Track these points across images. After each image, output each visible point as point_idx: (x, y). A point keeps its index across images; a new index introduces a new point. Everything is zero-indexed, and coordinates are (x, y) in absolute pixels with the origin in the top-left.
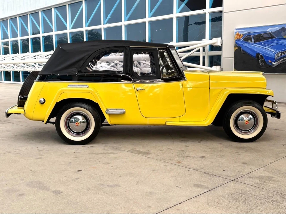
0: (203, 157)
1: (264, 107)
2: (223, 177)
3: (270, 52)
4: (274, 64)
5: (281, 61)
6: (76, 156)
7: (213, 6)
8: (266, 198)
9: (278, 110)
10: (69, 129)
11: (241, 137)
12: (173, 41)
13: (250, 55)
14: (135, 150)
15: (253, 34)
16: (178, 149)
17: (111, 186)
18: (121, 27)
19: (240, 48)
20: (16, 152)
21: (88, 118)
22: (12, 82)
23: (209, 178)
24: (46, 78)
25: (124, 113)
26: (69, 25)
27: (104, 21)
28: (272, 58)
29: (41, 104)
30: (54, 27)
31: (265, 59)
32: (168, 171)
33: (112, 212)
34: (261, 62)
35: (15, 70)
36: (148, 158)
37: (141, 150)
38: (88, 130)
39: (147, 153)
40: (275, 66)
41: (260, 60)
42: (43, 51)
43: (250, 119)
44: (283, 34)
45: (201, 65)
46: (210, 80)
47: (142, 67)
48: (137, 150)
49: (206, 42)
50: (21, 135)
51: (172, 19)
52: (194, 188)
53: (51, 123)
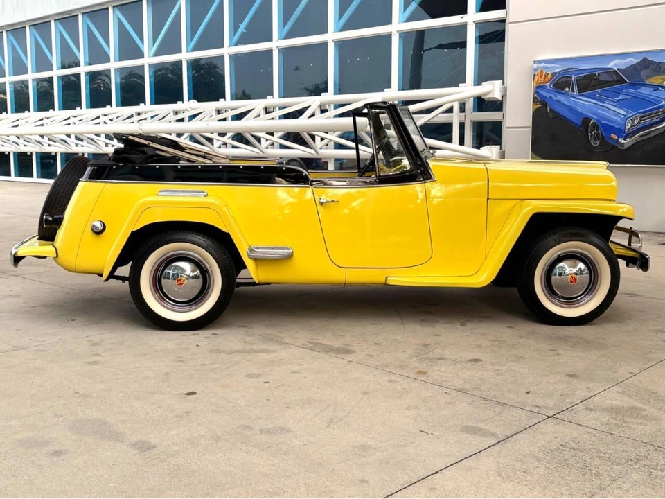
0: (476, 360)
1: (610, 243)
2: (527, 408)
3: (616, 115)
4: (623, 144)
5: (641, 136)
6: (180, 357)
7: (483, 8)
8: (631, 460)
9: (643, 251)
10: (160, 295)
11: (560, 314)
12: (390, 87)
13: (569, 120)
14: (318, 343)
15: (577, 72)
16: (416, 341)
17: (269, 432)
18: (270, 52)
19: (544, 104)
20: (36, 348)
21: (206, 267)
22: (13, 178)
23: (495, 412)
24: (106, 172)
25: (290, 256)
26: (147, 47)
27: (231, 39)
28: (619, 129)
29: (95, 235)
30: (112, 51)
31: (603, 132)
32: (398, 395)
33: (277, 495)
34: (595, 139)
35: (20, 151)
36: (350, 362)
37: (330, 344)
38: (206, 295)
39: (347, 351)
40: (626, 147)
41: (591, 132)
42: (87, 108)
43: (581, 271)
44: (643, 73)
45: (455, 144)
46: (488, 180)
47: (319, 147)
48: (321, 344)
49: (468, 90)
50: (47, 306)
51: (388, 37)
52: (464, 436)
53: (118, 278)
